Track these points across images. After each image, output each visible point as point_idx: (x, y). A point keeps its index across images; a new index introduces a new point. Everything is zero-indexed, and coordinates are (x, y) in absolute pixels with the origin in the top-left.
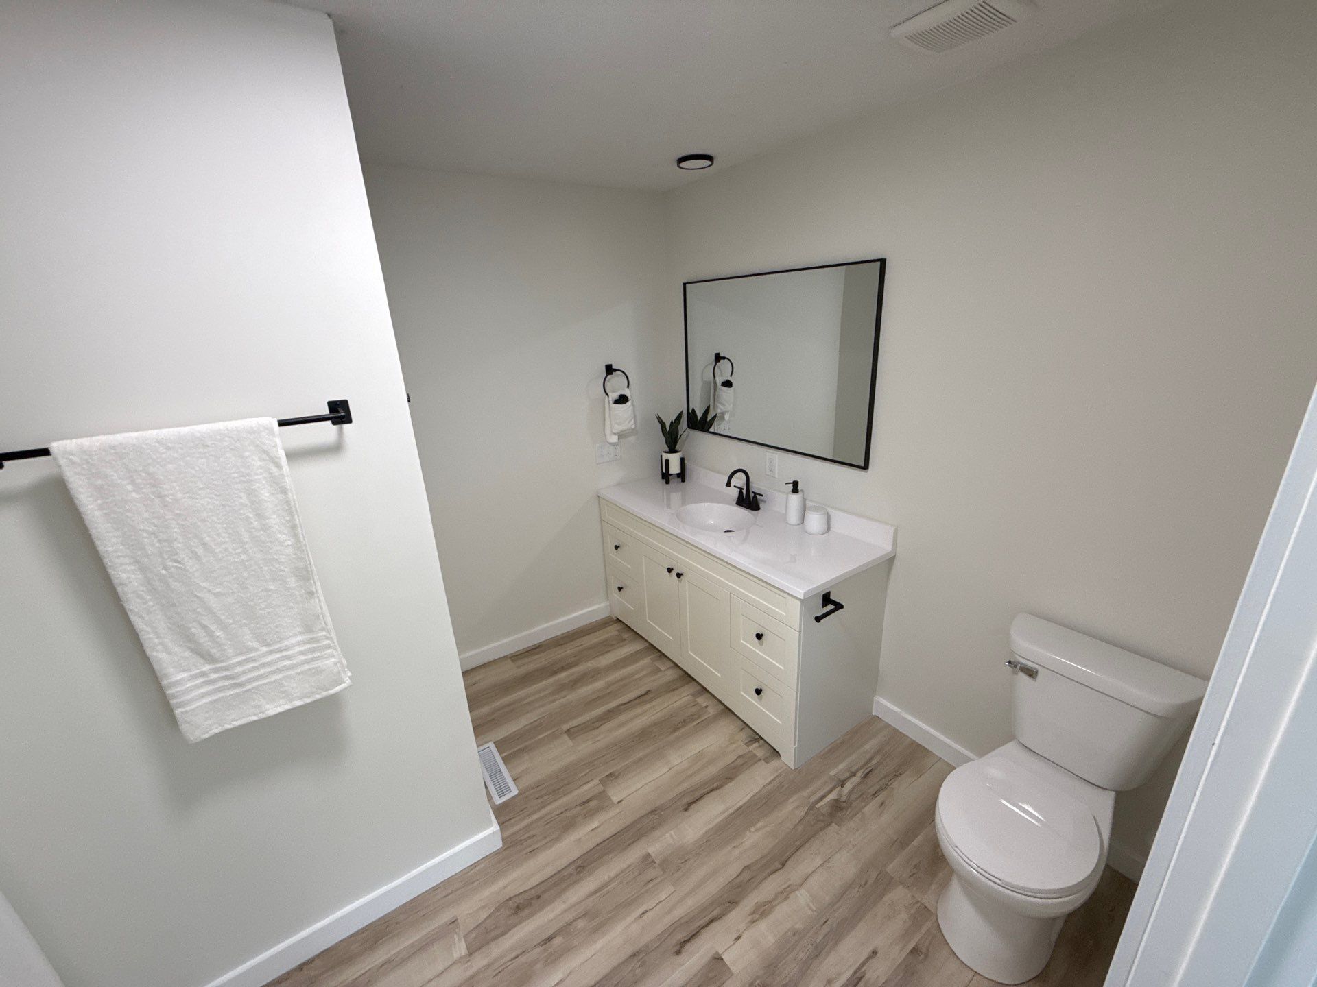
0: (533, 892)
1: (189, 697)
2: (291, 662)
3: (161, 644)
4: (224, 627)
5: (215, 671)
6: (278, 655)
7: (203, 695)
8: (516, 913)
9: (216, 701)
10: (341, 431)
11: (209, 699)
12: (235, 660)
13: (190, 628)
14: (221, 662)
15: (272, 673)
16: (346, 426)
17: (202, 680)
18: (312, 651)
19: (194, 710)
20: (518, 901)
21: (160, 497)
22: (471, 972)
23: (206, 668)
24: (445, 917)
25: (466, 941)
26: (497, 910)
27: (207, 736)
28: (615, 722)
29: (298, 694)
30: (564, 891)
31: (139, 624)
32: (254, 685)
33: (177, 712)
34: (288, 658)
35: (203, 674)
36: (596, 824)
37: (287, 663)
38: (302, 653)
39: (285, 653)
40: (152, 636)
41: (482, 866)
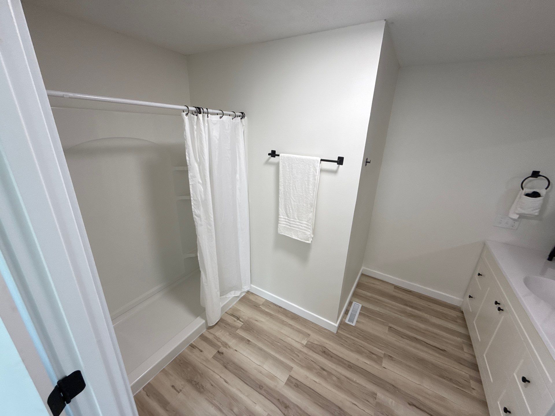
0: (332, 354)
1: (282, 222)
2: (302, 228)
3: (282, 207)
4: (293, 210)
5: (288, 219)
6: (300, 224)
7: (284, 224)
8: (323, 352)
9: (285, 227)
10: (338, 167)
11: (284, 225)
12: (292, 219)
13: (287, 206)
14: (290, 218)
15: (297, 227)
16: (340, 166)
17: (285, 220)
18: (306, 227)
19: (281, 226)
20: (326, 351)
21: (292, 172)
22: (302, 350)
23: (286, 218)
24: (309, 332)
25: (307, 342)
26: (320, 346)
27: (281, 234)
28: (414, 344)
29: (300, 237)
30: (340, 365)
31: (280, 201)
32: (293, 228)
33: (279, 224)
34: (301, 226)
35: (285, 219)
36: (368, 363)
37: (301, 227)
38: (305, 227)
39: (301, 224)
40: (281, 204)
41: (327, 332)
